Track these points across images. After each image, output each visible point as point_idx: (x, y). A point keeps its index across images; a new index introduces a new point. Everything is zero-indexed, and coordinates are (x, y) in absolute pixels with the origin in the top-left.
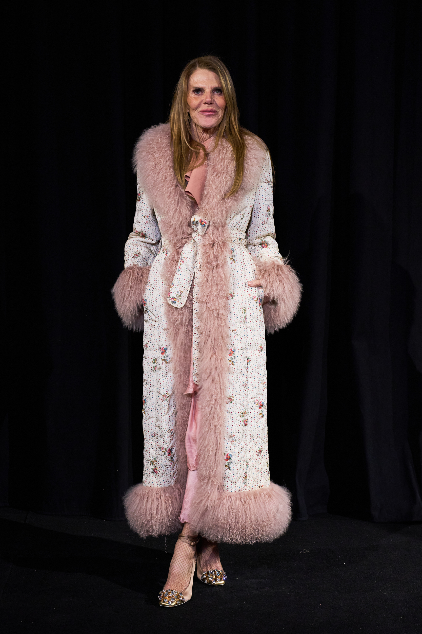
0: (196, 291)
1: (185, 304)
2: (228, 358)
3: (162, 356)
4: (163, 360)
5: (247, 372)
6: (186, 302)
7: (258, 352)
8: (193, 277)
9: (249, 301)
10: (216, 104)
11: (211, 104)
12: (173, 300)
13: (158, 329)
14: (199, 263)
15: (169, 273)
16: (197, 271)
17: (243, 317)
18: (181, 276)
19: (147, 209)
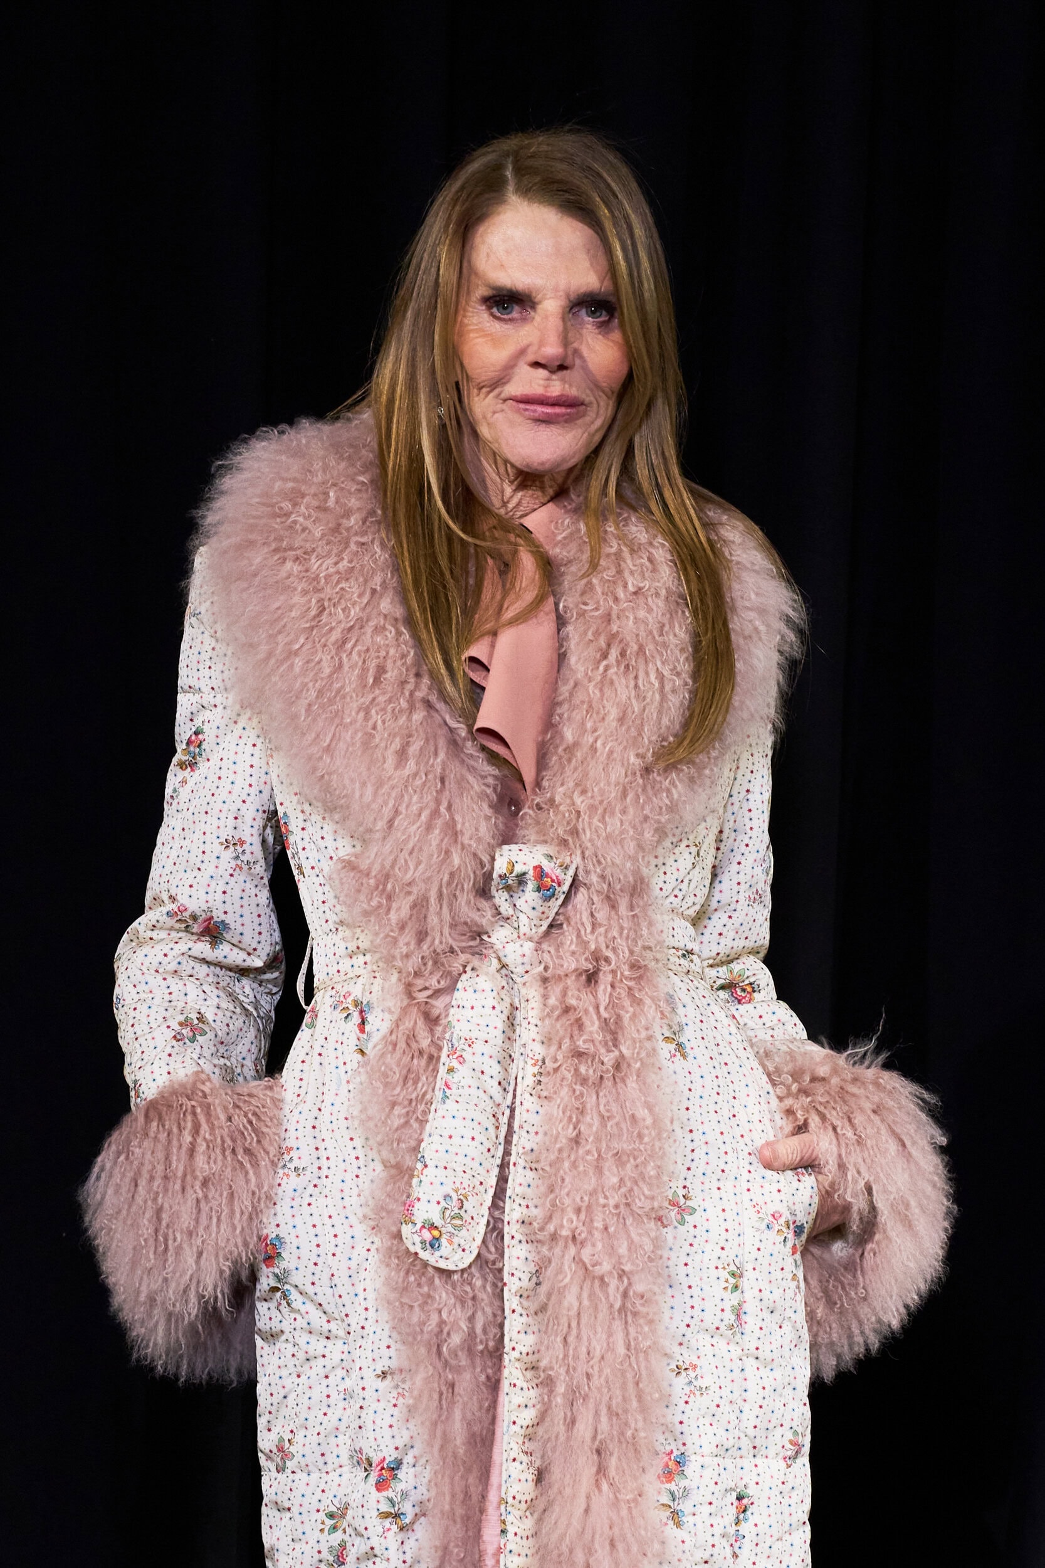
0: (519, 1190)
1: (479, 1255)
2: (657, 1492)
3: (382, 1500)
4: (385, 1515)
5: (735, 1555)
6: (484, 1241)
7: (783, 1465)
8: (504, 1130)
9: (758, 1236)
10: (585, 368)
11: (562, 367)
12: (427, 1235)
13: (341, 1373)
14: (530, 1062)
15: (398, 1110)
16: (527, 1096)
17: (728, 1310)
18: (458, 1122)
19: (244, 807)
